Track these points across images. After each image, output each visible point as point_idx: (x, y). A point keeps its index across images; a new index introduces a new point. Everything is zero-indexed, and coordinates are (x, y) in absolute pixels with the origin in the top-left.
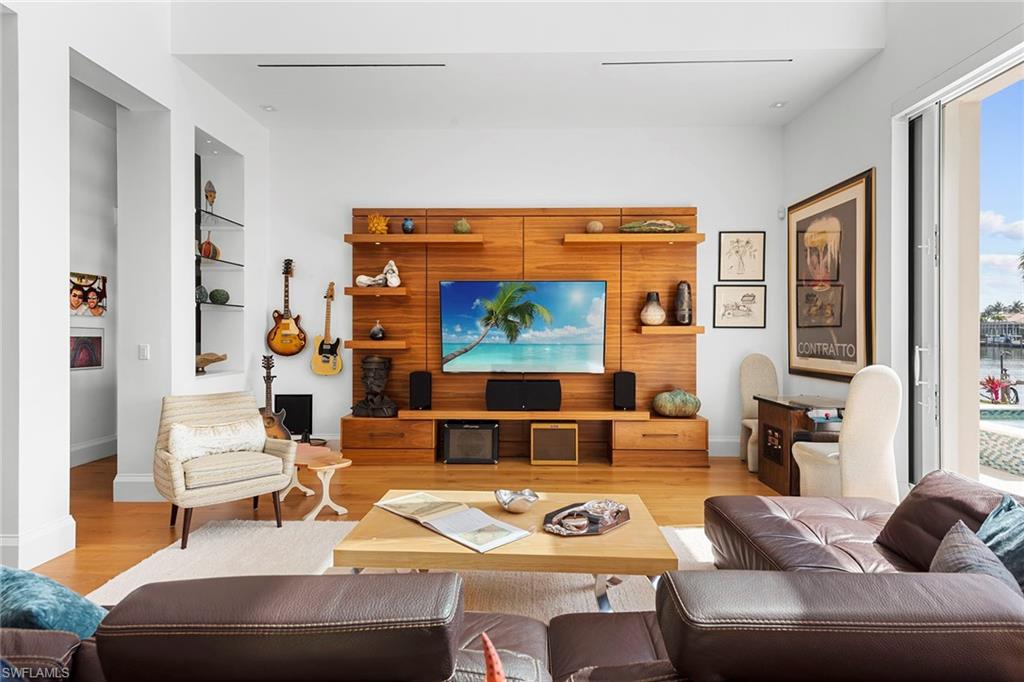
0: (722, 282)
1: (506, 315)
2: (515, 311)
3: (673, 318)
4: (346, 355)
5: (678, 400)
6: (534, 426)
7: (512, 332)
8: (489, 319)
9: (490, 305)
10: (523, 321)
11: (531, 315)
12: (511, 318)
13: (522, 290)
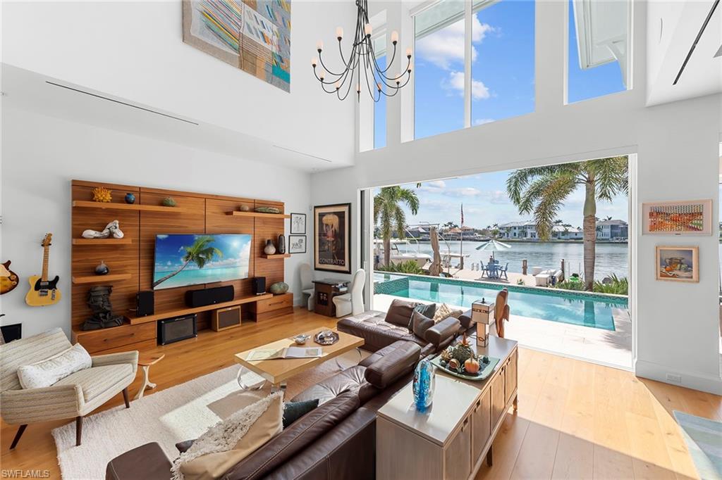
0: (292, 234)
1: (198, 255)
2: (203, 253)
3: (278, 252)
6: (218, 311)
7: (201, 263)
8: (187, 258)
9: (189, 249)
10: (207, 257)
11: (211, 254)
12: (201, 256)
13: (207, 241)
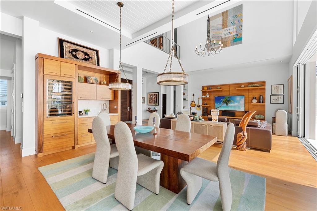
0: (272, 95)
2: (227, 101)
3: (259, 102)
4: (201, 107)
5: (259, 116)
6: (230, 119)
7: (227, 104)
8: (223, 102)
9: (223, 100)
10: (229, 102)
12: (227, 102)
13: (229, 98)
